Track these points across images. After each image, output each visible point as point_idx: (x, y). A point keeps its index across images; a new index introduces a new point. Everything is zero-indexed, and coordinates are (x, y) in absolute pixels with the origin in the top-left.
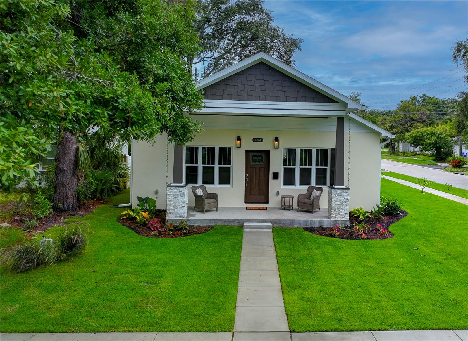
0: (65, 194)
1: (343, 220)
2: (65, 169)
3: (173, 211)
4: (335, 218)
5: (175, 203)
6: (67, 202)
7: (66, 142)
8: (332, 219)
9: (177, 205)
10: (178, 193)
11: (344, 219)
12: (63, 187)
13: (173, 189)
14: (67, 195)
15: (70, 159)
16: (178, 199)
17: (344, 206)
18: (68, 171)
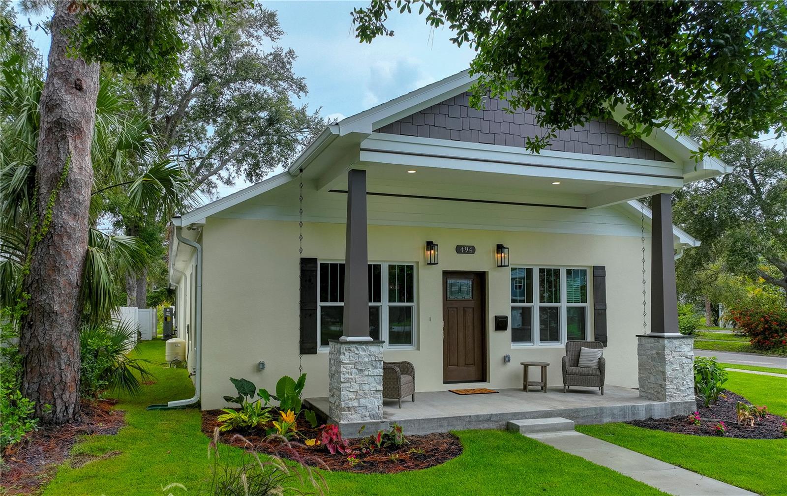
0: (57, 378)
1: (686, 403)
2: (56, 308)
3: (356, 404)
4: (672, 399)
5: (360, 385)
6: (62, 399)
7: (61, 237)
8: (668, 401)
9: (366, 387)
10: (366, 360)
11: (688, 399)
12: (53, 359)
13: (355, 350)
14: (64, 379)
15: (70, 284)
16: (367, 373)
17: (685, 374)
18: (65, 315)
